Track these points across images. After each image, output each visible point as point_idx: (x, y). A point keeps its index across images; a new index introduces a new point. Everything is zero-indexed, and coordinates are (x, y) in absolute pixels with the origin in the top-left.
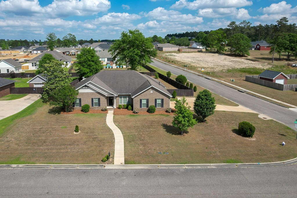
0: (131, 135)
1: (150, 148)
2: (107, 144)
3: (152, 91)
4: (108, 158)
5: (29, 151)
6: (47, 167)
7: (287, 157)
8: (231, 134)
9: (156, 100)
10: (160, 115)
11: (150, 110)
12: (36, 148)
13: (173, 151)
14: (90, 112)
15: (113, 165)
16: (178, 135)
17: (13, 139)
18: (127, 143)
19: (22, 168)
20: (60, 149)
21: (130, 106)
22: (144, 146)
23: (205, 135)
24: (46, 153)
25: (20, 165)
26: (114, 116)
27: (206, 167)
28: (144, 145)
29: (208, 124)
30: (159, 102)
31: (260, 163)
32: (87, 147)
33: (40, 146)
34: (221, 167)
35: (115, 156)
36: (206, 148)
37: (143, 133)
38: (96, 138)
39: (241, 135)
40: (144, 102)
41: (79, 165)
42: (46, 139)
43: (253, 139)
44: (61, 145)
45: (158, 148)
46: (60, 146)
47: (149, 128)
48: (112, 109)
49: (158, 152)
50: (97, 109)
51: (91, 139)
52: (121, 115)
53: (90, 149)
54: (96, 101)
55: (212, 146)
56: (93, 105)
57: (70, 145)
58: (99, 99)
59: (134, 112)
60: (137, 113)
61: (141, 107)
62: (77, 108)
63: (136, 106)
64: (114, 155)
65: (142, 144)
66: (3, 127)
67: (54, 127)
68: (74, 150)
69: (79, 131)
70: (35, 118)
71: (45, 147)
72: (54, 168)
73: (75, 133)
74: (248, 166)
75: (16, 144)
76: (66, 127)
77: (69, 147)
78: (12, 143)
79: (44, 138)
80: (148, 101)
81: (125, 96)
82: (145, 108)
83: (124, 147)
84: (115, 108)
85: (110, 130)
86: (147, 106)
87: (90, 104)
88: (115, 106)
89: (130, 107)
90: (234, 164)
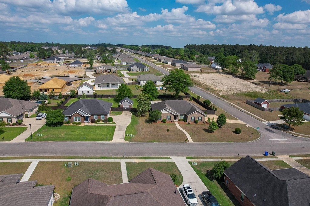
3: (197, 113)
8: (232, 133)
9: (198, 117)
10: (200, 124)
11: (196, 122)
14: (166, 122)
16: (210, 133)
18: (191, 136)
21: (185, 119)
26: (179, 125)
30: (200, 118)
34: (226, 143)
39: (236, 133)
40: (193, 118)
48: (176, 121)
50: (169, 121)
52: (182, 124)
54: (169, 117)
56: (167, 119)
58: (170, 116)
59: (188, 123)
60: (190, 123)
61: (191, 120)
62: (159, 120)
63: (189, 120)
80: (194, 118)
81: (182, 115)
82: (193, 121)
84: (178, 121)
86: (194, 120)
90: (231, 142)
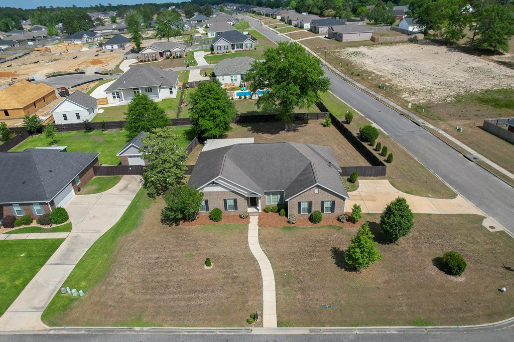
0: (286, 272)
1: (311, 297)
2: (253, 290)
4: (255, 317)
5: (150, 304)
6: (179, 332)
7: (502, 315)
8: (430, 269)
9: (322, 203)
10: (328, 226)
11: (313, 218)
12: (157, 297)
13: (343, 302)
15: (262, 328)
16: (352, 271)
17: (124, 281)
18: (280, 287)
19: (147, 333)
20: (190, 299)
22: (303, 294)
23: (392, 271)
24: (172, 307)
25: (145, 329)
26: (259, 230)
27: (385, 332)
28: (303, 290)
29: (399, 248)
31: (460, 327)
32: (225, 295)
33: (163, 294)
34: (404, 331)
35: (264, 313)
36: (390, 297)
37: (302, 269)
38: (236, 277)
39: (444, 271)
40: (305, 206)
41: (218, 328)
42: (167, 282)
43: (461, 279)
44: (190, 292)
45: (322, 297)
46: (190, 294)
47: (311, 256)
48: (256, 213)
49: (322, 306)
50: (233, 214)
51: (230, 281)
52: (269, 226)
53: (230, 300)
54: (230, 203)
55: (398, 294)
56: (226, 209)
57: (202, 292)
58: (236, 200)
59: (289, 222)
60: (293, 223)
61: (299, 212)
62: (203, 213)
63: (293, 210)
64: (262, 310)
65: (301, 289)
66: (105, 255)
67: (175, 254)
68: (209, 302)
69: (212, 263)
70: (145, 235)
71: (170, 296)
72: (187, 333)
73: (206, 268)
74: (441, 331)
75: (131, 290)
76: (192, 255)
77: (201, 295)
78: (124, 288)
79: (164, 278)
82: (306, 215)
83: (276, 295)
84: (260, 211)
85: (254, 260)
86: (310, 211)
87: (222, 208)
88: (259, 207)
89: (283, 211)
90: (423, 327)
